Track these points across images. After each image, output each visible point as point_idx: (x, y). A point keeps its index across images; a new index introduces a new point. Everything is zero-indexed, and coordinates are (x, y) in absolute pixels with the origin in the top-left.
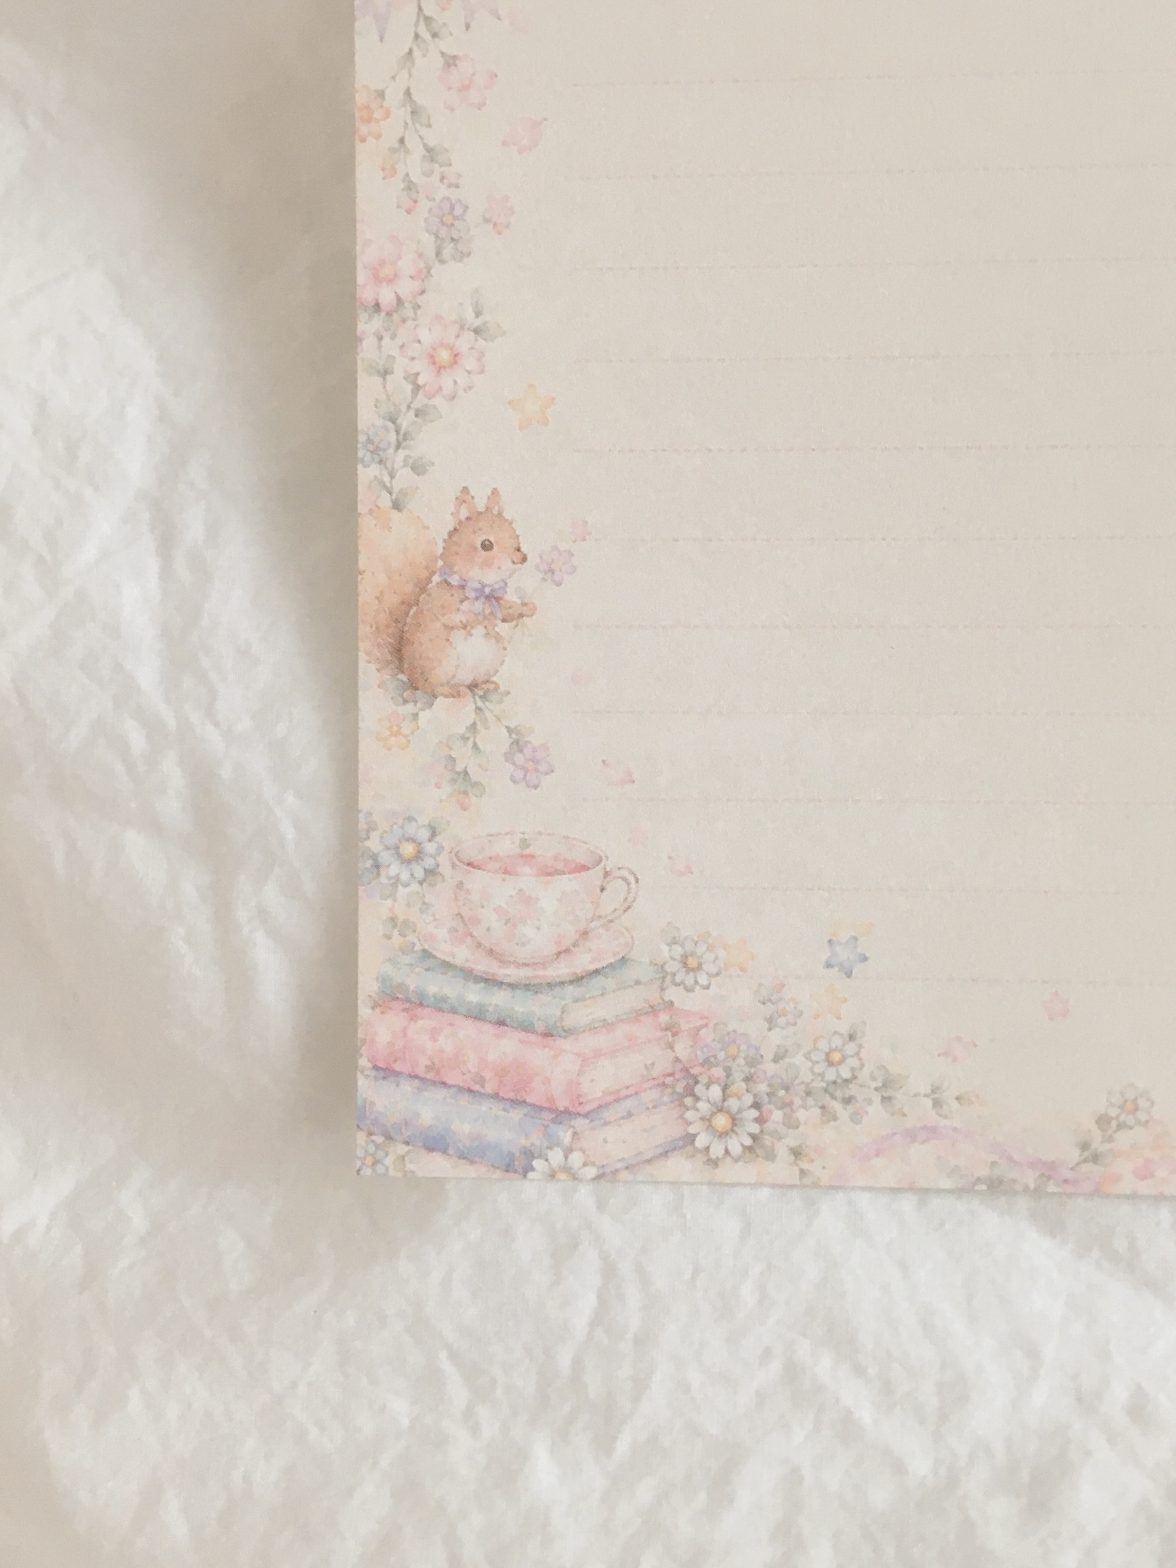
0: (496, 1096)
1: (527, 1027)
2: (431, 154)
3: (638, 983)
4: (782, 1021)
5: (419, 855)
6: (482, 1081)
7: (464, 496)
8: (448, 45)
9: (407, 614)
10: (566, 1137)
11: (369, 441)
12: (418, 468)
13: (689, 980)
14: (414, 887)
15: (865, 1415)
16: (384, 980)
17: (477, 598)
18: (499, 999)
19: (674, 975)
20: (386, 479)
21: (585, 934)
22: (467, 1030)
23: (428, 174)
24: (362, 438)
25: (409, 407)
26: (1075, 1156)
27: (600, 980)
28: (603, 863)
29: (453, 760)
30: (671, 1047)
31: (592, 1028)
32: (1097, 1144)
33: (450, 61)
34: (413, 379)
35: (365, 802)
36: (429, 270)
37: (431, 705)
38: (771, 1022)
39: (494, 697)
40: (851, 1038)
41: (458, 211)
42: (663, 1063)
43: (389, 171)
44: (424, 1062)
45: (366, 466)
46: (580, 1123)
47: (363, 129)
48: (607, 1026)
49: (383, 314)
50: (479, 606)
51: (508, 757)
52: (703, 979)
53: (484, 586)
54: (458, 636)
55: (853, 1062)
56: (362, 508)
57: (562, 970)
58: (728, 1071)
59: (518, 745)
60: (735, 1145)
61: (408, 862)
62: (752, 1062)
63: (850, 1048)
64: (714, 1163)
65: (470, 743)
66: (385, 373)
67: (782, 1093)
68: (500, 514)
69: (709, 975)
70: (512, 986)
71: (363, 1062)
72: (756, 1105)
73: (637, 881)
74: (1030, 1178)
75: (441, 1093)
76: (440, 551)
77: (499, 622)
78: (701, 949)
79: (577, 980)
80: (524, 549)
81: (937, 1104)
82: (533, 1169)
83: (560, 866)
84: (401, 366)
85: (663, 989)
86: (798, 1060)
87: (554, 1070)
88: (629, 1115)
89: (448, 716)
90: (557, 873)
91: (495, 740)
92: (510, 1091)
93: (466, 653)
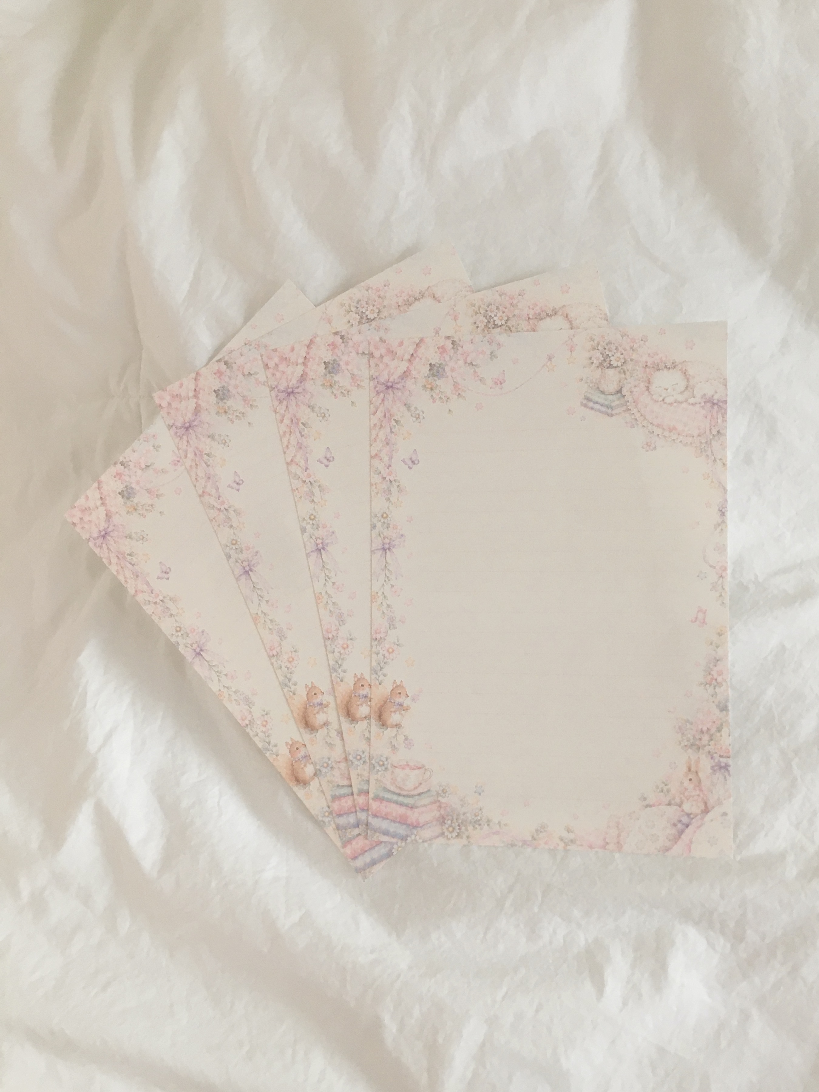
0: (399, 822)
1: (407, 806)
2: (388, 606)
3: (432, 796)
4: (465, 805)
5: (383, 765)
6: (396, 818)
7: (395, 682)
8: (391, 582)
9: (382, 709)
10: (415, 832)
12: (384, 675)
13: (444, 795)
14: (382, 772)
16: (375, 794)
17: (397, 705)
18: (401, 799)
19: (440, 794)
20: (377, 678)
21: (421, 784)
22: (393, 805)
23: (387, 610)
25: (382, 662)
26: (530, 839)
27: (424, 795)
28: (425, 767)
29: (391, 742)
30: (439, 811)
31: (422, 806)
32: (535, 836)
33: (392, 586)
34: (384, 655)
35: (371, 752)
36: (387, 632)
37: (387, 730)
38: (462, 806)
39: (401, 728)
40: (481, 810)
41: (394, 618)
42: (438, 814)
43: (379, 610)
44: (384, 813)
45: (373, 675)
46: (419, 829)
47: (373, 600)
48: (425, 806)
49: (377, 641)
50: (398, 707)
51: (404, 742)
52: (447, 795)
53: (399, 702)
54: (393, 714)
55: (480, 815)
57: (415, 792)
58: (453, 817)
59: (406, 739)
60: (454, 834)
61: (381, 766)
62: (458, 815)
63: (480, 812)
64: (449, 839)
65: (396, 738)
66: (377, 654)
67: (464, 823)
68: (403, 686)
69: (448, 794)
70: (404, 796)
71: (370, 813)
72: (459, 825)
73: (433, 772)
74: (520, 843)
75: (387, 821)
77: (402, 711)
78: (447, 788)
79: (419, 794)
80: (408, 694)
81: (500, 826)
82: (407, 840)
83: (415, 767)
84: (381, 652)
85: (438, 797)
87: (413, 816)
88: (430, 827)
89: (390, 732)
90: (414, 769)
91: (401, 738)
92: (402, 821)
93: (394, 718)
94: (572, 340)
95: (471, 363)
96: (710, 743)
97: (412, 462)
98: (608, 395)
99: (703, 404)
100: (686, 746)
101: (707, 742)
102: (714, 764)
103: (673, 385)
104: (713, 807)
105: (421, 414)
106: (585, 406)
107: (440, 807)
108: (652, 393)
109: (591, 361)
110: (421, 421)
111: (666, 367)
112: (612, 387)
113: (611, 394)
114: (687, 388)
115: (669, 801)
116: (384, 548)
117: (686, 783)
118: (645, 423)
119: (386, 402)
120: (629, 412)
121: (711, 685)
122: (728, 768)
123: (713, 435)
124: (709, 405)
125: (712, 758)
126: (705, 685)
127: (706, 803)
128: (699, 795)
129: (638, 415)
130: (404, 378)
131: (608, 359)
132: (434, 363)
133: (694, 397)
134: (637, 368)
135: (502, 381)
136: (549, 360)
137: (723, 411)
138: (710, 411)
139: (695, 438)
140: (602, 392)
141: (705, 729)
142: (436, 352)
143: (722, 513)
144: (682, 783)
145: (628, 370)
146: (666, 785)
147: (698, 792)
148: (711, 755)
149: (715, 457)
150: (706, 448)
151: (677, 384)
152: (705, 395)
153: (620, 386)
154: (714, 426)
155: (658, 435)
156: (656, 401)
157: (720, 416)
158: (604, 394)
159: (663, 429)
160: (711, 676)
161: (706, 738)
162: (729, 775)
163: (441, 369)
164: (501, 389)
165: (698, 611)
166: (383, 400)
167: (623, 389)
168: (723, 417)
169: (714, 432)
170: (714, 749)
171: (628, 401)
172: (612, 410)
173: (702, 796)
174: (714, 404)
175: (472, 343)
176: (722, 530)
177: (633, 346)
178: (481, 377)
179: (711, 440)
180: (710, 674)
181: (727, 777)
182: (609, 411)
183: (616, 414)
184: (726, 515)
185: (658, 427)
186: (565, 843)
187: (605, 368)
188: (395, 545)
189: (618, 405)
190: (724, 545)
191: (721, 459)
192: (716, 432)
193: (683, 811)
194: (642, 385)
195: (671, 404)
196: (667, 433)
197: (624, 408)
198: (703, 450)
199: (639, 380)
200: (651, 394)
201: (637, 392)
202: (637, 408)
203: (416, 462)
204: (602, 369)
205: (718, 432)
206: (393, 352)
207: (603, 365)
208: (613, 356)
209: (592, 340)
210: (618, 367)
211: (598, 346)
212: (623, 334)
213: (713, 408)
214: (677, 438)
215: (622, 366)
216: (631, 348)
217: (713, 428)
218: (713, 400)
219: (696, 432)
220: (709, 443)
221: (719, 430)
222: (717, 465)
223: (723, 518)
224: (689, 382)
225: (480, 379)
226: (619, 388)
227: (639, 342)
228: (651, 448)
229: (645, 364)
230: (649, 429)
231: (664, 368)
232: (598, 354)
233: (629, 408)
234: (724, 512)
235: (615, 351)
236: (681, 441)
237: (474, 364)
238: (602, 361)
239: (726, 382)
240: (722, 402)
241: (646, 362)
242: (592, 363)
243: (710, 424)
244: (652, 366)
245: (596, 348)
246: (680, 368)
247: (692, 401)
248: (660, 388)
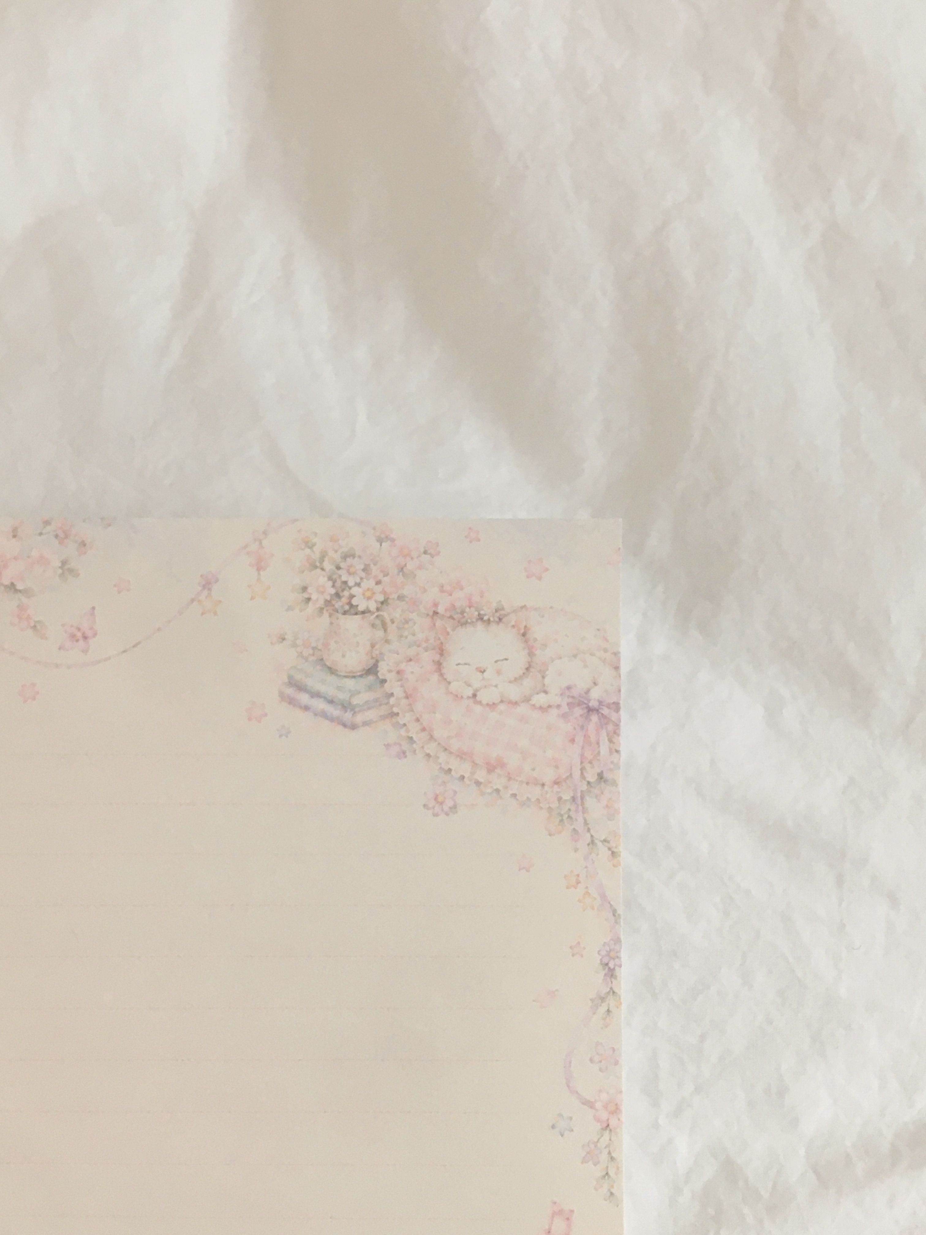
94: (261, 543)
95: (12, 587)
98: (346, 677)
99: (565, 708)
103: (496, 662)
106: (291, 701)
108: (449, 677)
109: (306, 595)
111: (482, 619)
112: (355, 660)
113: (352, 676)
118: (431, 748)
120: (394, 720)
123: (589, 783)
124: (578, 711)
129: (414, 731)
131: (346, 593)
133: (546, 692)
134: (414, 616)
135: (89, 633)
136: (204, 587)
137: (610, 727)
138: (582, 727)
139: (546, 788)
140: (330, 668)
143: (611, 974)
145: (393, 621)
149: (592, 836)
150: (572, 814)
151: (506, 659)
152: (569, 688)
153: (372, 658)
154: (590, 762)
155: (462, 778)
156: (457, 696)
157: (604, 734)
158: (337, 675)
159: (475, 765)
164: (85, 651)
165: (554, 1214)
167: (379, 664)
168: (610, 741)
169: (591, 776)
171: (392, 695)
172: (355, 713)
174: (590, 710)
175: (14, 536)
176: (608, 1011)
177: (405, 565)
178: (36, 619)
179: (582, 793)
182: (348, 716)
183: (365, 724)
184: (618, 976)
185: (461, 758)
187: (338, 612)
189: (368, 702)
190: (614, 1050)
191: (605, 841)
192: (596, 777)
194: (427, 657)
195: (492, 706)
196: (481, 775)
197: (384, 710)
199: (419, 646)
200: (445, 679)
201: (412, 673)
202: (413, 711)
204: (331, 615)
205: (601, 777)
207: (334, 606)
208: (358, 585)
209: (309, 545)
210: (369, 611)
211: (322, 559)
212: (383, 536)
213: (591, 720)
214: (506, 787)
215: (378, 609)
216: (401, 569)
217: (588, 766)
218: (589, 700)
219: (549, 775)
220: (579, 801)
221: (602, 772)
222: (598, 855)
223: (612, 982)
224: (535, 655)
225: (33, 625)
226: (372, 662)
227: (419, 556)
228: (446, 808)
229: (434, 609)
230: (441, 764)
231: (477, 620)
232: (323, 580)
233: (395, 710)
234: (614, 969)
235: (363, 575)
236: (514, 795)
237: (20, 586)
238: (331, 595)
239: (619, 660)
240: (608, 706)
241: (436, 605)
242: (309, 599)
243: (582, 756)
244: (448, 614)
245: (318, 564)
246: (513, 623)
247: (540, 699)
248: (467, 666)
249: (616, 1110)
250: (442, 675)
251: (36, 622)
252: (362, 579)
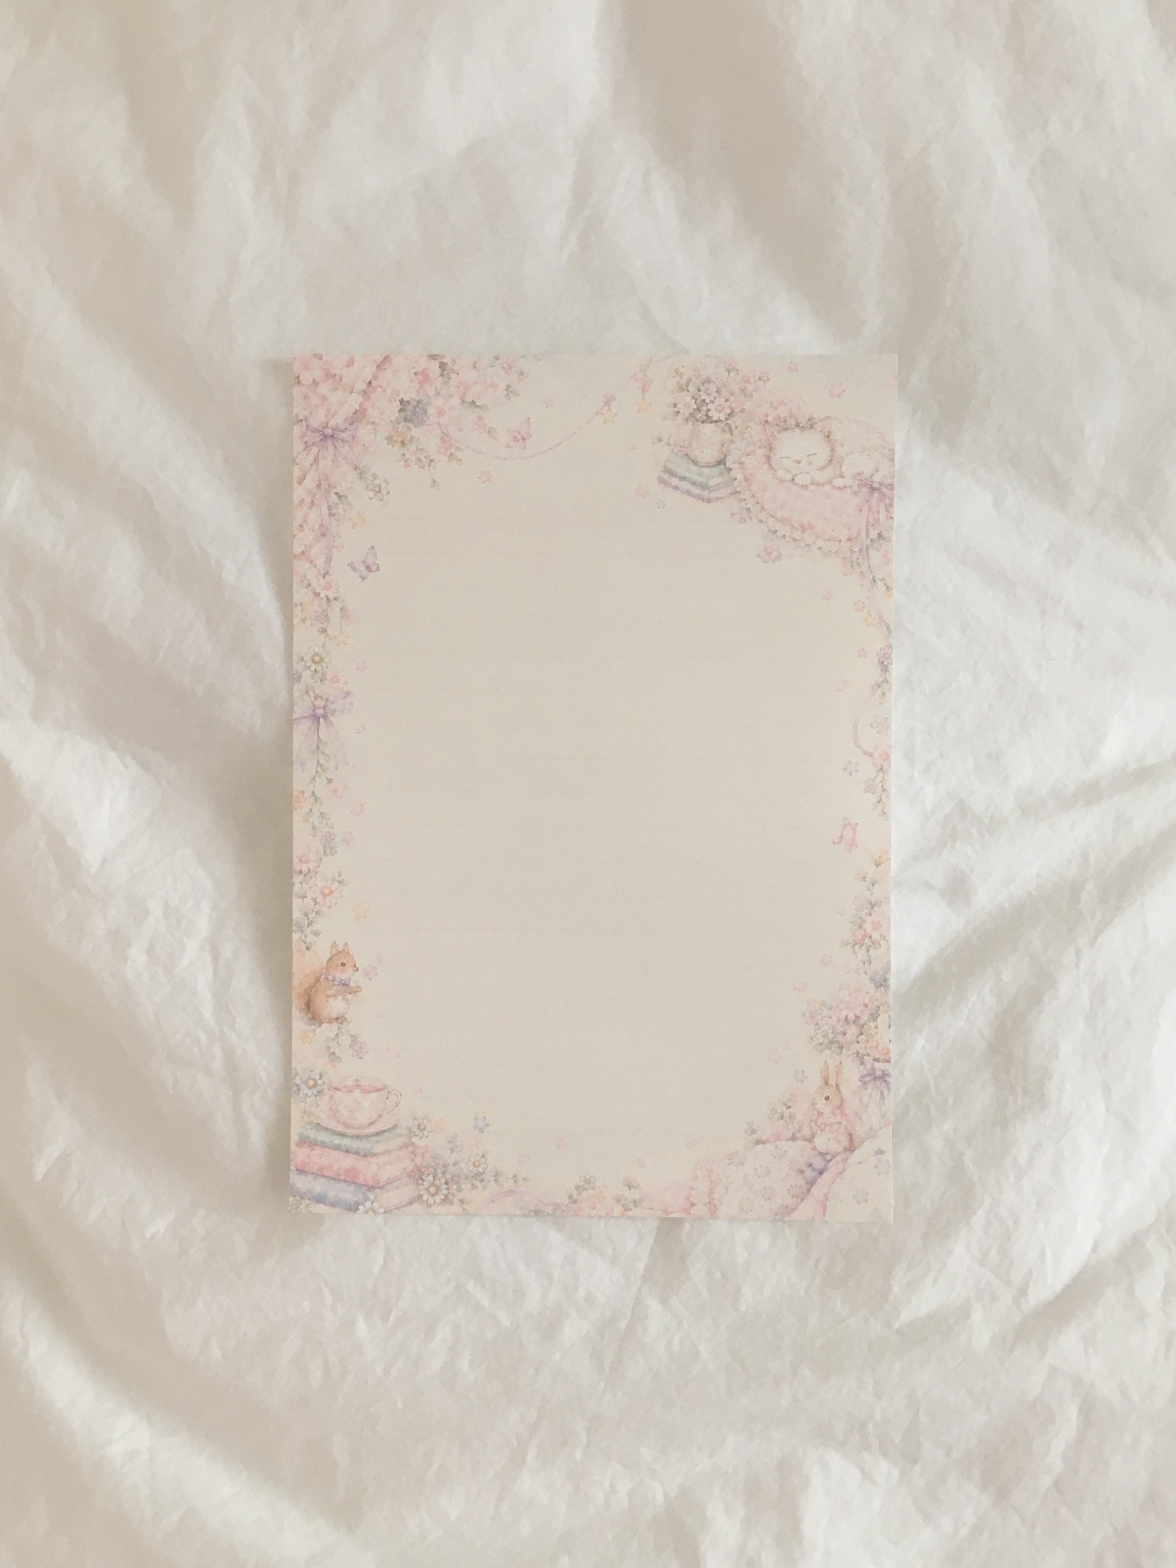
0: (345, 1181)
1: (357, 1153)
2: (322, 815)
3: (401, 1135)
4: (457, 1150)
5: (315, 1085)
6: (340, 1175)
7: (334, 945)
8: (329, 775)
9: (312, 991)
10: (371, 1196)
11: (297, 923)
12: (317, 934)
13: (421, 1134)
14: (313, 1098)
15: (485, 1302)
16: (301, 1135)
17: (339, 985)
18: (346, 1142)
19: (415, 1132)
20: (304, 939)
21: (380, 1116)
22: (334, 1154)
23: (321, 823)
24: (294, 922)
25: (313, 911)
26: (566, 1201)
27: (386, 1135)
28: (387, 1088)
29: (329, 1048)
30: (413, 1160)
31: (382, 1154)
32: (575, 1197)
33: (330, 781)
34: (314, 900)
35: (294, 1064)
36: (321, 859)
38: (452, 1150)
39: (345, 1023)
40: (483, 1156)
41: (333, 837)
42: (410, 1166)
43: (306, 820)
44: (316, 1167)
45: (296, 933)
46: (378, 1191)
47: (296, 805)
48: (388, 1152)
49: (303, 875)
50: (340, 987)
51: (351, 1046)
52: (426, 1133)
53: (341, 980)
54: (331, 1000)
55: (484, 1166)
56: (294, 950)
57: (372, 1130)
58: (436, 1171)
59: (355, 1042)
60: (438, 1199)
61: (310, 1088)
62: (445, 1166)
63: (483, 1160)
64: (430, 1206)
65: (336, 1041)
66: (303, 897)
67: (456, 1178)
68: (348, 952)
69: (429, 1132)
70: (352, 1137)
71: (292, 1168)
72: (447, 1183)
73: (401, 1095)
74: (550, 1210)
75: (322, 1180)
76: (325, 966)
77: (347, 994)
78: (425, 1121)
79: (378, 1134)
80: (357, 966)
81: (515, 1182)
82: (358, 1209)
83: (371, 1089)
84: (310, 895)
85: (410, 1138)
86: (463, 1165)
87: (368, 1170)
88: (397, 1188)
89: (327, 1031)
90: (370, 1092)
91: (345, 1040)
92: (350, 1179)
93: (335, 1006)
94: (645, 373)
95: (473, 403)
96: (859, 1040)
97: (368, 567)
98: (704, 466)
99: (856, 488)
100: (821, 1044)
101: (854, 1038)
102: (864, 1072)
103: (808, 456)
104: (863, 1142)
105: (383, 485)
106: (666, 483)
107: (414, 1153)
108: (775, 466)
109: (676, 409)
110: (383, 497)
111: (799, 426)
112: (709, 455)
113: (708, 466)
114: (830, 461)
115: (793, 1134)
116: (315, 715)
117: (821, 1103)
118: (763, 516)
119: (322, 463)
120: (737, 496)
121: (862, 946)
122: (888, 1079)
123: (872, 540)
124: (865, 490)
125: (862, 1063)
126: (854, 946)
127: (851, 1136)
128: (840, 1123)
129: (751, 504)
130: (354, 422)
131: (704, 408)
132: (409, 399)
133: (843, 477)
134: (751, 424)
135: (526, 436)
136: (606, 404)
137: (887, 501)
138: (867, 501)
139: (842, 543)
140: (693, 461)
141: (851, 1017)
142: (411, 381)
143: (885, 668)
144: (813, 1104)
145: (737, 428)
146: (789, 1107)
147: (838, 1119)
148: (860, 1058)
149: (873, 576)
150: (860, 561)
151: (816, 454)
152: (859, 474)
153: (722, 453)
154: (873, 525)
155: (784, 536)
156: (781, 480)
157: (882, 508)
158: (698, 466)
159: (793, 527)
160: (862, 932)
161: (852, 1031)
162: (889, 1090)
163: (420, 410)
164: (524, 448)
165: (845, 826)
166: (316, 459)
167: (727, 458)
168: (887, 511)
169: (873, 534)
170: (866, 1047)
171: (736, 479)
172: (710, 492)
173: (844, 1123)
174: (873, 489)
175: (475, 368)
176: (883, 693)
177: (746, 388)
178: (490, 426)
179: (867, 546)
180: (860, 927)
181: (886, 1092)
183: (717, 499)
184: (890, 671)
185: (784, 523)
186: (623, 1205)
187: (698, 421)
188: (335, 710)
189: (718, 484)
190: (886, 719)
191: (881, 580)
192: (876, 536)
193: (814, 1149)
194: (760, 452)
195: (805, 487)
196: (797, 535)
197: (730, 490)
198: (855, 563)
199: (755, 445)
200: (773, 469)
201: (750, 463)
202: (750, 490)
203: (374, 568)
204: (693, 424)
205: (880, 535)
206: (335, 375)
207: (695, 417)
208: (712, 402)
209: (679, 374)
210: (721, 421)
211: (687, 384)
212: (730, 368)
213: (873, 496)
214: (814, 543)
215: (726, 419)
216: (743, 391)
217: (871, 529)
218: (872, 482)
219: (844, 535)
220: (864, 552)
221: (881, 532)
222: (877, 589)
223: (886, 675)
224: (835, 451)
225: (487, 429)
226: (722, 457)
227: (756, 382)
228: (773, 557)
229: (765, 419)
230: (769, 527)
231: (796, 426)
232: (688, 399)
233: (738, 489)
234: (887, 666)
235: (716, 395)
236: (820, 548)
237: (478, 404)
238: (694, 410)
239: (894, 454)
240: (886, 487)
241: (767, 416)
242: (678, 412)
243: (867, 521)
244: (775, 423)
245: (685, 388)
246: (821, 429)
247: (838, 482)
248: (788, 459)
249: (887, 758)
250: (771, 465)
251: (490, 428)
252: (715, 398)
